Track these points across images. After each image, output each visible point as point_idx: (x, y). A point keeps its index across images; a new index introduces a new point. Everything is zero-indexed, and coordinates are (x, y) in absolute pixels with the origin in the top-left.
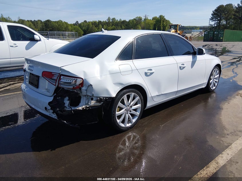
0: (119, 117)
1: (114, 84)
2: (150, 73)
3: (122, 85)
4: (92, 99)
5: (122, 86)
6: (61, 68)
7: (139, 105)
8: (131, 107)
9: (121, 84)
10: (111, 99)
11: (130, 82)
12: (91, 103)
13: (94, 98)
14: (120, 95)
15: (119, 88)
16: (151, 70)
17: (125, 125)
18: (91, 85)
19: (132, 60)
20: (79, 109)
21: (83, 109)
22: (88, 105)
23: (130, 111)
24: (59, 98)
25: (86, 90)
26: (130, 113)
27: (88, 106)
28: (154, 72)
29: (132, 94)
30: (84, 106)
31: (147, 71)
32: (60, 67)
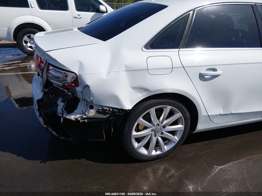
0: (138, 140)
1: (133, 88)
2: (212, 76)
3: (148, 92)
4: (92, 107)
5: (146, 94)
6: (47, 52)
7: (180, 126)
8: (164, 127)
9: (146, 90)
10: (123, 113)
11: (162, 88)
12: (89, 113)
13: (95, 107)
14: (142, 106)
15: (140, 96)
16: (215, 70)
17: (148, 153)
18: (88, 86)
19: (178, 50)
20: (71, 118)
21: (77, 119)
22: (85, 115)
23: (162, 133)
24: (52, 96)
25: (82, 92)
26: (161, 135)
27: (84, 117)
28: (219, 75)
29: (166, 107)
30: (78, 116)
31: (204, 72)
32: (45, 51)
